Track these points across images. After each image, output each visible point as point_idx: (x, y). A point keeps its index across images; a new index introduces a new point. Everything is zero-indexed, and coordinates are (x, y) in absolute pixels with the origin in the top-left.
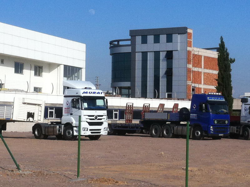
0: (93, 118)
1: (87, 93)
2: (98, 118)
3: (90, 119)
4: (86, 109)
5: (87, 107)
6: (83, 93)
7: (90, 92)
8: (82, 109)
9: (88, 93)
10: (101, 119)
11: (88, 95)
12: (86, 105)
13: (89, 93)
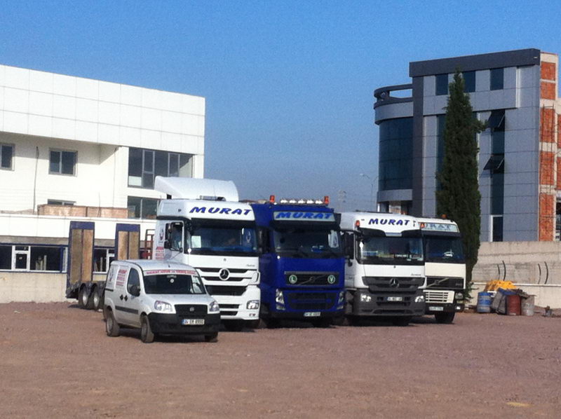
0: (217, 274)
1: (203, 212)
2: (231, 275)
3: (208, 278)
4: (197, 252)
5: (200, 246)
6: (192, 211)
7: (212, 209)
8: (186, 252)
9: (207, 211)
10: (240, 279)
11: (207, 215)
12: (197, 241)
13: (210, 211)
